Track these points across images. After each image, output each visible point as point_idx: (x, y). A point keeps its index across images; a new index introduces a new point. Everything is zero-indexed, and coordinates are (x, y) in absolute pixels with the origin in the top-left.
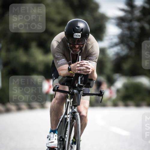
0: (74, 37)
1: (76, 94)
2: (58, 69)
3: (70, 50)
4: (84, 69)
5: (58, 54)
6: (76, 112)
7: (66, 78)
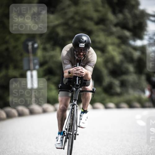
0: (80, 46)
1: (75, 91)
2: (64, 72)
3: (76, 57)
4: (79, 73)
5: (66, 60)
6: (75, 105)
7: (67, 79)
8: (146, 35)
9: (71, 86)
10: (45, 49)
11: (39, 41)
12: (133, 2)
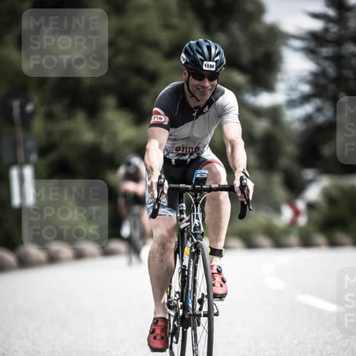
10: (50, 116)
11: (36, 98)
12: (250, 7)
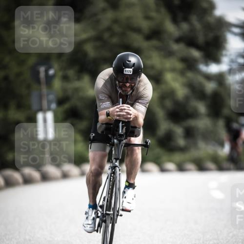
0: (124, 73)
1: (117, 144)
3: (118, 90)
5: (103, 95)
6: (117, 167)
7: (104, 125)
8: (226, 55)
9: (110, 136)
10: (65, 78)
11: (56, 65)
12: (205, 5)
